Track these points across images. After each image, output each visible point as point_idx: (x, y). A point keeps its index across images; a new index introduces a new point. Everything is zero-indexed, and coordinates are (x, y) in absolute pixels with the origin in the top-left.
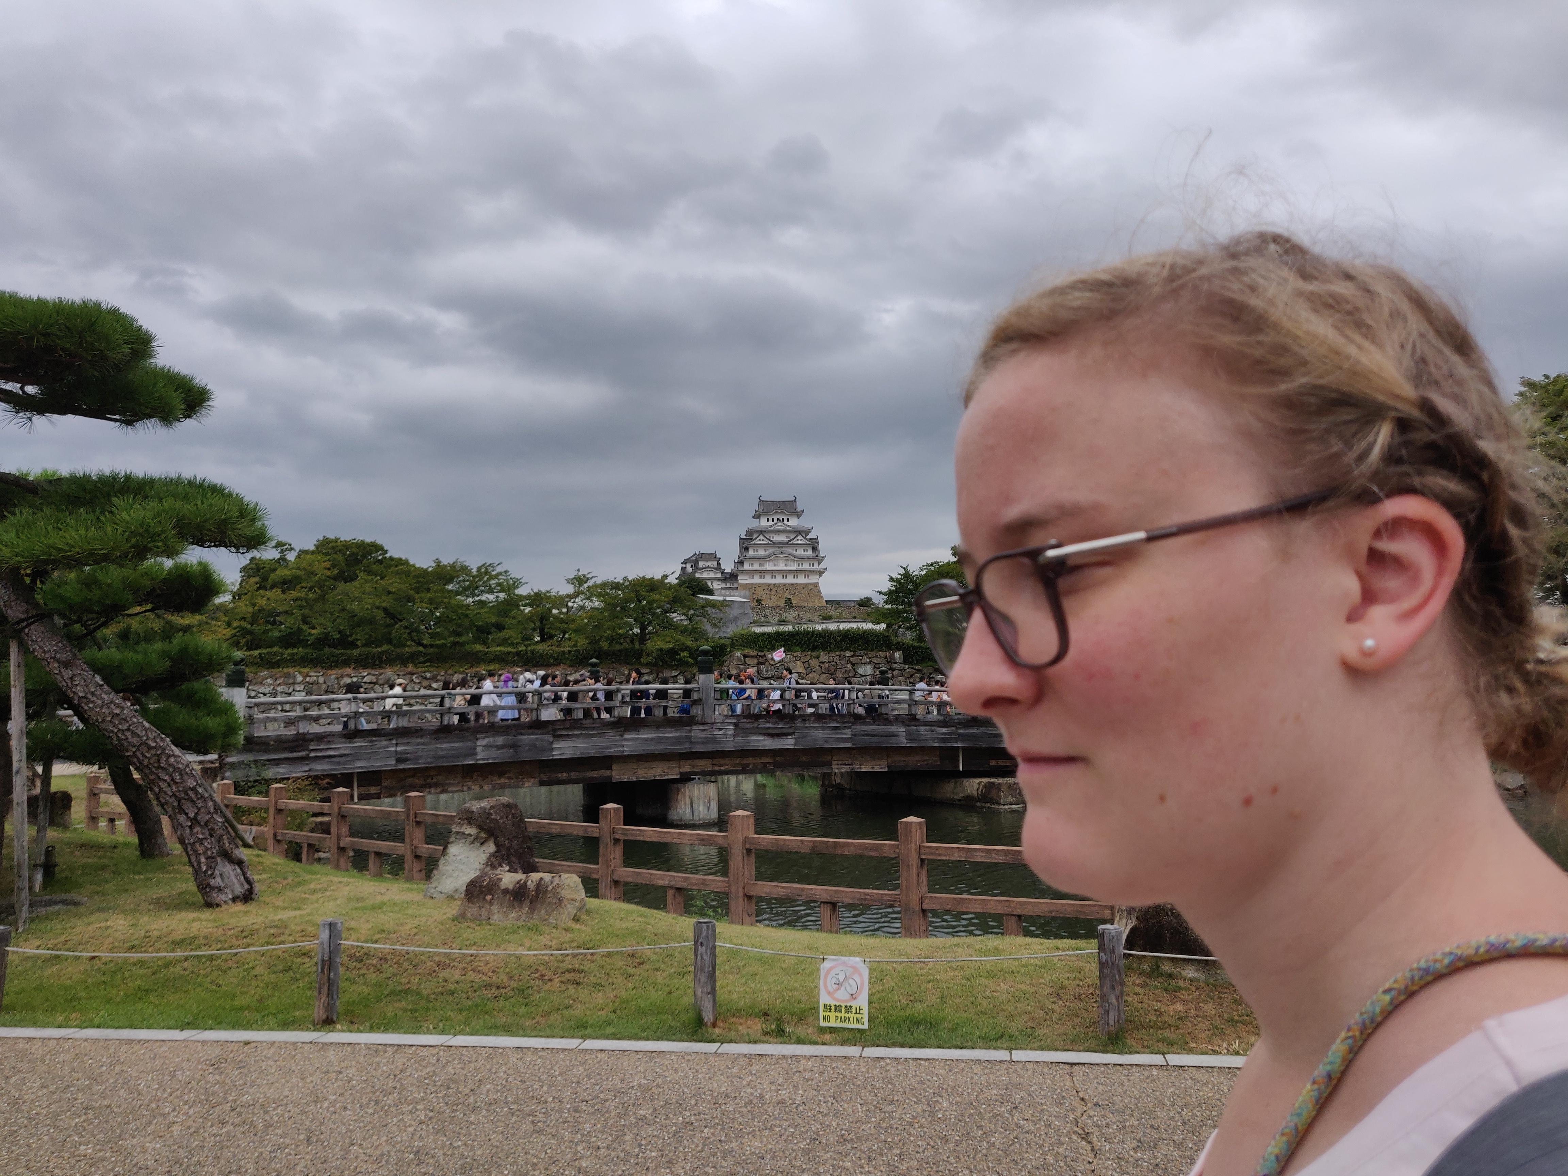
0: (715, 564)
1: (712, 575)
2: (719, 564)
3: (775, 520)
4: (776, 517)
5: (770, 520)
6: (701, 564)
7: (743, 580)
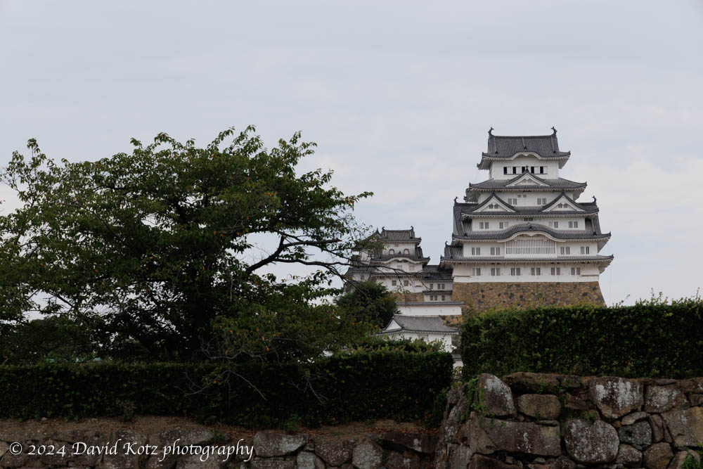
0: (412, 247)
1: (406, 268)
2: (419, 250)
3: (519, 171)
4: (520, 165)
5: (510, 171)
6: (387, 249)
7: (461, 277)
